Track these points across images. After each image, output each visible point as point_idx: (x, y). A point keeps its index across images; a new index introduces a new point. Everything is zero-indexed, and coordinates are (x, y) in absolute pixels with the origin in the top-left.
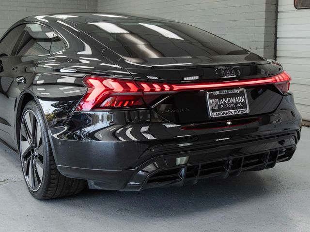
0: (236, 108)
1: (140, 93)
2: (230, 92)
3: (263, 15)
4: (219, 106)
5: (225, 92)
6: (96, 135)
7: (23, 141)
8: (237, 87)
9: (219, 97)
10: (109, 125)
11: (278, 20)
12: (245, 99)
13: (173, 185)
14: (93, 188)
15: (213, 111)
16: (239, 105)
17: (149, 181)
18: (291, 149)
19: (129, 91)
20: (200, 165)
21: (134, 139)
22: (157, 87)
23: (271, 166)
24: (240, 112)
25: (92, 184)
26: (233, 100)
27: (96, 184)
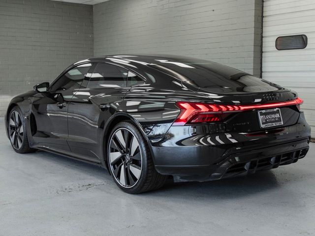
0: (275, 121)
1: (220, 112)
2: (271, 110)
3: (252, 54)
4: (266, 120)
5: (268, 111)
6: (182, 143)
7: (112, 152)
8: (275, 107)
9: (265, 114)
10: (191, 135)
11: (263, 58)
12: (280, 115)
13: (240, 174)
14: (179, 182)
15: (263, 123)
16: (277, 119)
17: (228, 172)
18: (305, 149)
19: (212, 111)
20: (258, 160)
21: (213, 144)
22: (236, 108)
23: (295, 161)
24: (278, 124)
25: (178, 179)
26: (273, 116)
27: (181, 178)
